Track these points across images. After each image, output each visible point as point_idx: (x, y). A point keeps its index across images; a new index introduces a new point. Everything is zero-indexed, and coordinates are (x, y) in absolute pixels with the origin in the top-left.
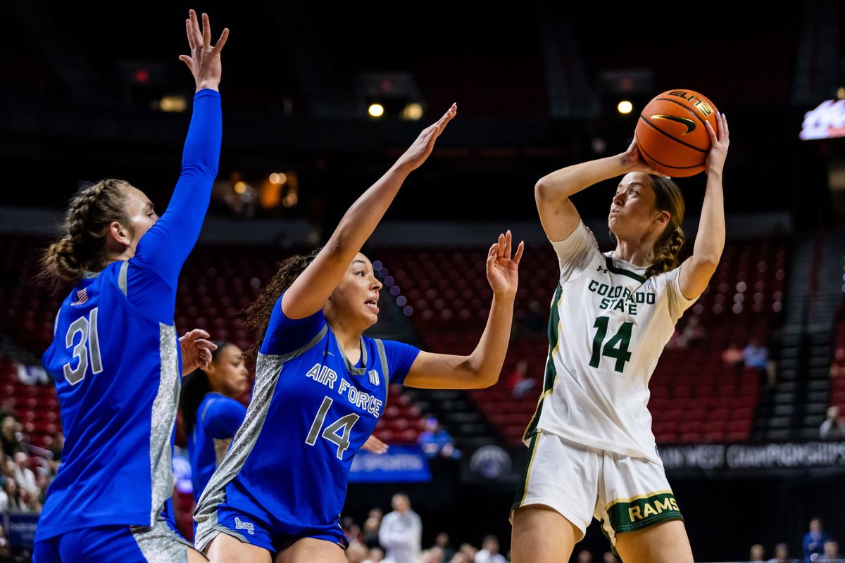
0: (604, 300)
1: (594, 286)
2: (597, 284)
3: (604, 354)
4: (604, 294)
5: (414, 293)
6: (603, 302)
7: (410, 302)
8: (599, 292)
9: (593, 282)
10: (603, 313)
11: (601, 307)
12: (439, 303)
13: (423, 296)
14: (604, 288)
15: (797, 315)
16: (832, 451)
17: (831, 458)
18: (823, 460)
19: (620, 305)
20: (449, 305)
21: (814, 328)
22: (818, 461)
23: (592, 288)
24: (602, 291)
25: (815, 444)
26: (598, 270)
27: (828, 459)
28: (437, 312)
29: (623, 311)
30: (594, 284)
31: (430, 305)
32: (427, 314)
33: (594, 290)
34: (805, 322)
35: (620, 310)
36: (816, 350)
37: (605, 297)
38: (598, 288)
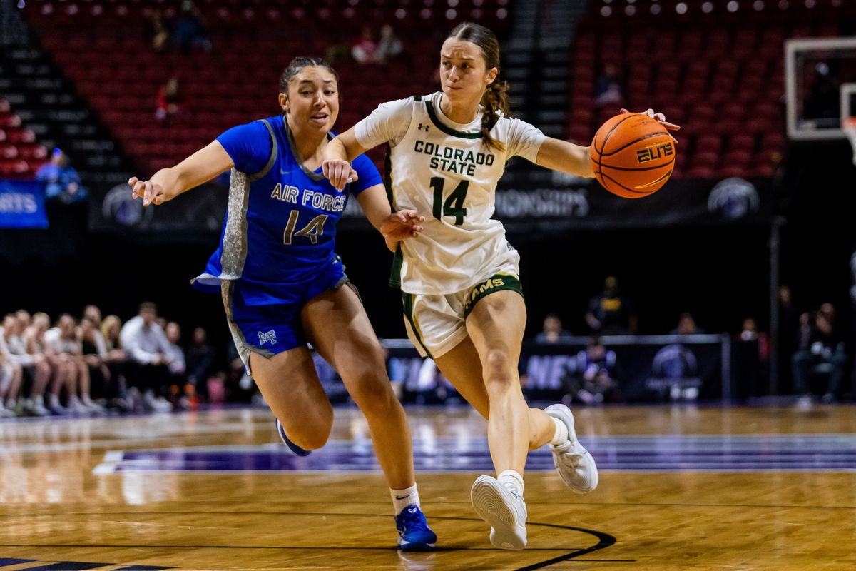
0: (433, 159)
1: (420, 147)
2: (422, 143)
3: (445, 215)
4: (431, 153)
6: (432, 161)
8: (426, 152)
9: (418, 142)
10: (436, 173)
11: (431, 166)
14: (429, 147)
15: (528, 27)
16: (567, 199)
17: (565, 210)
18: (554, 211)
19: (453, 167)
21: (547, 43)
22: (548, 212)
23: (419, 148)
24: (429, 150)
25: (545, 192)
26: (419, 128)
27: (561, 210)
29: (456, 171)
30: (420, 144)
33: (421, 151)
34: (537, 35)
35: (453, 171)
36: (550, 72)
37: (433, 155)
38: (423, 147)
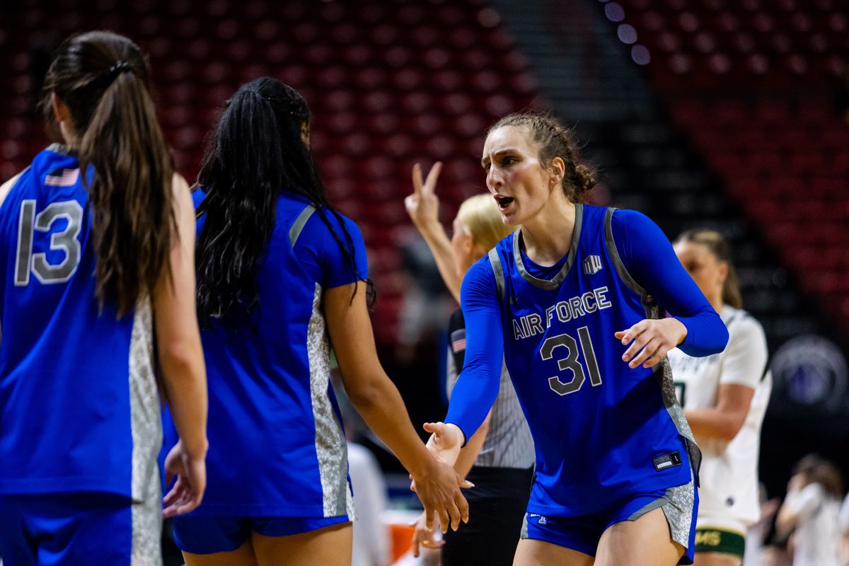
5: (654, 21)
7: (646, 37)
12: (705, 42)
13: (673, 25)
20: (725, 44)
28: (699, 58)
31: (687, 44)
32: (681, 64)
